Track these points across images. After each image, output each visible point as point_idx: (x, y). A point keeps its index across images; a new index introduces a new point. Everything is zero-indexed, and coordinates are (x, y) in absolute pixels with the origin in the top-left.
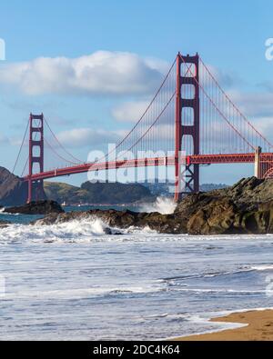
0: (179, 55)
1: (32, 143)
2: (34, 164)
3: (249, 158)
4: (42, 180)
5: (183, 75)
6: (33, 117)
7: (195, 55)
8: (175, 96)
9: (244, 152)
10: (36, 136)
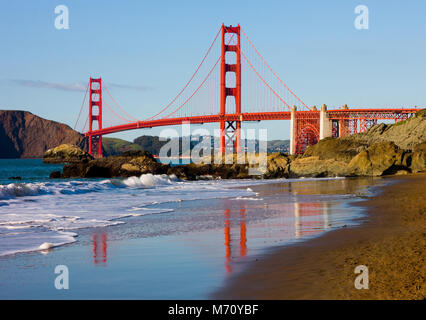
0: (223, 26)
1: (93, 104)
2: (94, 121)
3: (285, 116)
4: (100, 136)
5: (226, 43)
6: (92, 80)
7: (236, 26)
8: (220, 62)
9: (281, 110)
10: (96, 97)
